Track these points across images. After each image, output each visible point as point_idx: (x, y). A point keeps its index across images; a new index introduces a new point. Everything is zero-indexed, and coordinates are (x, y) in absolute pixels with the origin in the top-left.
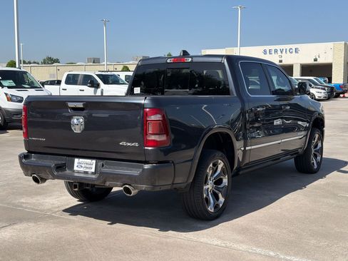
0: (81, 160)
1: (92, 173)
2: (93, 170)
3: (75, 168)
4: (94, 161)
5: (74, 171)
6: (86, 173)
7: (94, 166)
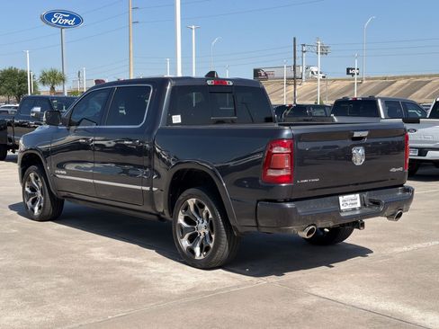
0: (346, 197)
1: (360, 208)
2: (359, 205)
3: (342, 208)
4: (358, 195)
5: (341, 211)
6: (354, 209)
7: (358, 201)
